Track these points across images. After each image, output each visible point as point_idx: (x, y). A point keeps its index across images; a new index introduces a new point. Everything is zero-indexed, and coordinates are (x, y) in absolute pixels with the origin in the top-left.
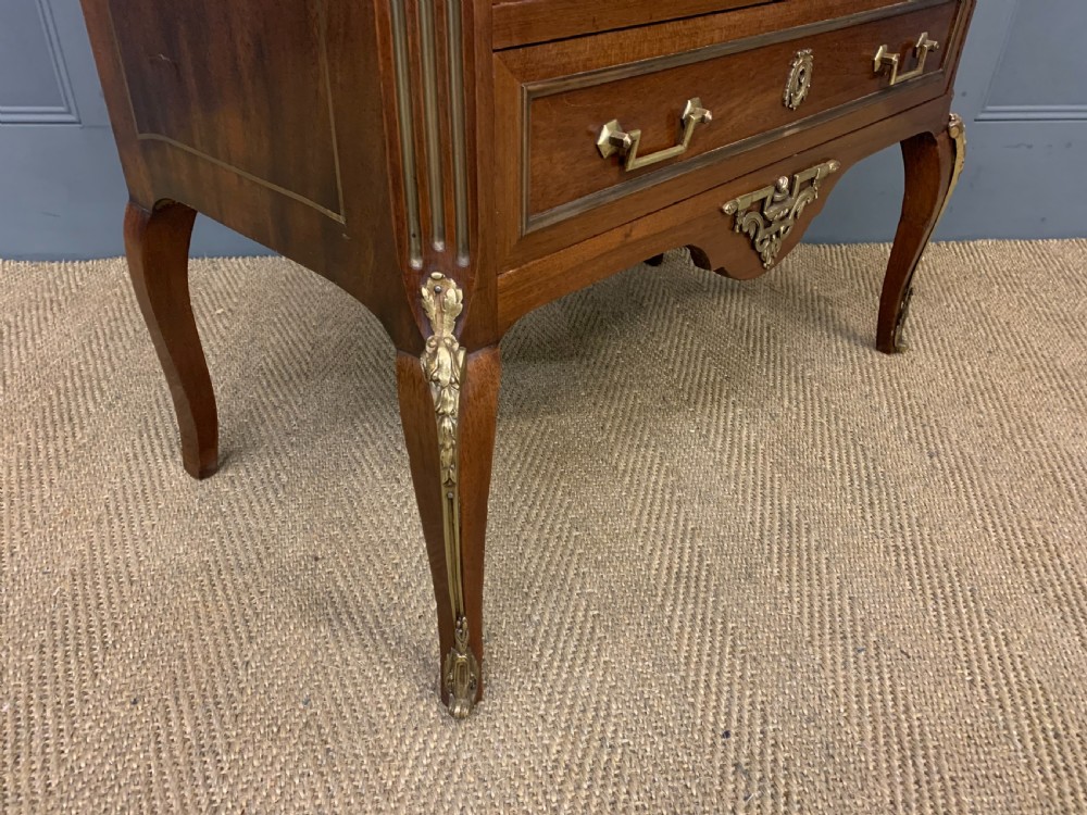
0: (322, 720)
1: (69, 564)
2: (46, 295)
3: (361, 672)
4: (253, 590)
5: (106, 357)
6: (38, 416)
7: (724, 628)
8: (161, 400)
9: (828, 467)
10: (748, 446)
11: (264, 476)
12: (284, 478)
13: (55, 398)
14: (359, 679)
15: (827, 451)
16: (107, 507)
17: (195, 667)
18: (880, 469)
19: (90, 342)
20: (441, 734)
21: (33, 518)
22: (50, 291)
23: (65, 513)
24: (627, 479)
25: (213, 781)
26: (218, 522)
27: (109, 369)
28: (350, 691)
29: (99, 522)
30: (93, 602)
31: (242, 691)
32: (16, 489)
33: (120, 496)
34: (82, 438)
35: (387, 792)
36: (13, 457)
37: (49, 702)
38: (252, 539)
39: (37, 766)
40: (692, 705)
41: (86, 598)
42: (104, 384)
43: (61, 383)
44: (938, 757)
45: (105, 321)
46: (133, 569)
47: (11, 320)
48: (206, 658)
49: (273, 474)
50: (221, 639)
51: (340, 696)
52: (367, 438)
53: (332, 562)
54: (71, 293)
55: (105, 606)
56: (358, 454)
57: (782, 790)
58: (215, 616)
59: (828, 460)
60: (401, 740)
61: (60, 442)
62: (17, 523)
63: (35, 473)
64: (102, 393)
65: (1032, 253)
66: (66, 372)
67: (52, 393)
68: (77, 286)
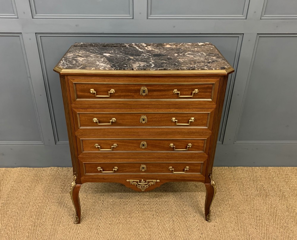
2: (36, 178)
5: (47, 197)
6: (36, 213)
8: (57, 210)
9: (180, 235)
10: (166, 229)
13: (38, 209)
15: (181, 231)
16: (48, 237)
18: (190, 237)
19: (44, 193)
23: (41, 238)
24: (141, 236)
27: (48, 201)
32: (33, 232)
33: (50, 234)
34: (43, 219)
36: (32, 223)
42: (47, 205)
43: (39, 204)
45: (47, 187)
47: (29, 185)
49: (76, 230)
52: (94, 223)
54: (40, 178)
59: (180, 234)
61: (40, 220)
63: (36, 228)
64: (47, 207)
65: (250, 172)
66: (40, 201)
67: (38, 207)
68: (41, 175)
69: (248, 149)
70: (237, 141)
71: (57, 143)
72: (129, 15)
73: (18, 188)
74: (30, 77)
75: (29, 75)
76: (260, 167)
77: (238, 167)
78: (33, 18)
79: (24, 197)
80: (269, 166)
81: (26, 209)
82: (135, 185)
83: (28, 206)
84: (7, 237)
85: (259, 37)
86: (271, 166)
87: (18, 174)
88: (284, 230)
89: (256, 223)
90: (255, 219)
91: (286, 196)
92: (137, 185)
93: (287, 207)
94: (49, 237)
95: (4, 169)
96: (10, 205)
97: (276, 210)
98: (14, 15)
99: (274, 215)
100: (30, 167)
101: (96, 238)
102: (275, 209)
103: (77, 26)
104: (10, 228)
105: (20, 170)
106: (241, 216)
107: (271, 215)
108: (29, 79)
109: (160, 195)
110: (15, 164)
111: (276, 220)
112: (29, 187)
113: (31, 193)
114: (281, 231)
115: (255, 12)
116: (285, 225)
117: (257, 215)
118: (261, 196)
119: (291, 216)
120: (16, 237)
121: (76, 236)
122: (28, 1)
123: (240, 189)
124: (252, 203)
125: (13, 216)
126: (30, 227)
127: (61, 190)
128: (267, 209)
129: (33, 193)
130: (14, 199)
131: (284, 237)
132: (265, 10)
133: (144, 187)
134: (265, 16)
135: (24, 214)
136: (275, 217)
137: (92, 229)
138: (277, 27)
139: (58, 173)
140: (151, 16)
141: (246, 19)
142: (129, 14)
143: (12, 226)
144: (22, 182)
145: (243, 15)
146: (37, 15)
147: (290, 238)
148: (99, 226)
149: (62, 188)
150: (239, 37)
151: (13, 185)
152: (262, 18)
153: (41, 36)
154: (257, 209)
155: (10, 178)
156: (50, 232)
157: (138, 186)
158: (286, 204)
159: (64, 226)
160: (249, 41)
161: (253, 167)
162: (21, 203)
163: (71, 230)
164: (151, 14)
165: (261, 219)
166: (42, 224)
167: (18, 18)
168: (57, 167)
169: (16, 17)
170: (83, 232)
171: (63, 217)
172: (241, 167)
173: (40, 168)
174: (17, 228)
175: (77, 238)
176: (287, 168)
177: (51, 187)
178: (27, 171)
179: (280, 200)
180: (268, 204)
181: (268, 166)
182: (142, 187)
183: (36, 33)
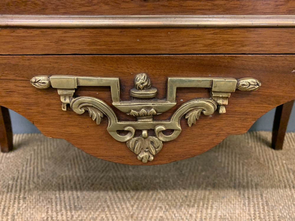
82: (96, 115)
92: (105, 118)
109: (200, 199)
133: (152, 132)
157: (114, 122)
182: (138, 132)
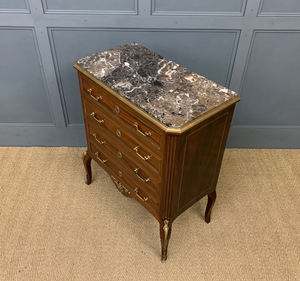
0: (95, 242)
1: (61, 217)
2: (49, 157)
3: (100, 236)
4: (86, 223)
5: (61, 174)
6: (53, 187)
7: (149, 234)
8: (71, 185)
11: (88, 202)
12: (91, 203)
14: (100, 237)
17: (79, 234)
19: (58, 170)
20: (109, 246)
21: (55, 208)
22: (50, 156)
23: (59, 207)
25: (82, 249)
26: (81, 210)
27: (62, 177)
28: (98, 239)
29: (64, 209)
30: (65, 223)
31: (85, 238)
32: (52, 202)
33: (67, 205)
34: (60, 192)
35: (102, 252)
36: (50, 196)
37: (62, 237)
38: (86, 214)
39: (62, 245)
40: (141, 245)
41: (64, 222)
42: (62, 180)
44: (170, 254)
45: (60, 164)
46: (70, 218)
47: (44, 163)
48: (80, 233)
50: (82, 230)
51: (97, 239)
52: (104, 196)
53: (97, 219)
54: (54, 157)
55: (67, 224)
56: (102, 199)
57: (148, 256)
58: (81, 226)
60: (104, 246)
61: (57, 193)
62: (53, 209)
63: (54, 199)
64: (62, 182)
65: (244, 153)
66: (55, 177)
67: (54, 182)
68: (54, 154)
69: (243, 133)
70: (233, 126)
71: (68, 126)
72: (134, 12)
73: (35, 165)
74: (42, 67)
75: (41, 65)
76: (254, 149)
77: (234, 149)
78: (44, 13)
79: (41, 174)
80: (263, 148)
81: (44, 184)
83: (45, 181)
84: (31, 206)
85: (256, 32)
86: (264, 148)
87: (33, 153)
88: (265, 203)
89: (242, 198)
90: (241, 195)
91: (273, 176)
93: (271, 184)
94: (66, 207)
95: (19, 148)
96: (29, 180)
97: (261, 188)
98: (26, 10)
99: (258, 191)
100: (43, 146)
101: (106, 208)
102: (261, 186)
103: (85, 21)
104: (32, 199)
105: (34, 149)
106: (230, 192)
107: (256, 191)
108: (41, 68)
110: (29, 144)
111: (260, 195)
112: (44, 164)
113: (46, 170)
114: (262, 204)
115: (252, 10)
116: (266, 199)
117: (244, 191)
118: (250, 175)
119: (273, 192)
120: (38, 207)
121: (89, 206)
122: (41, 1)
123: (232, 169)
124: (241, 181)
125: (34, 189)
126: (49, 198)
127: (73, 167)
128: (253, 186)
129: (48, 170)
130: (32, 175)
131: (264, 208)
132: (262, 8)
134: (261, 13)
135: (42, 188)
136: (259, 193)
137: (102, 200)
138: (272, 24)
139: (70, 152)
140: (155, 12)
141: (244, 16)
142: (134, 10)
143: (34, 198)
144: (37, 160)
145: (241, 12)
146: (48, 10)
147: (269, 209)
148: (108, 199)
149: (74, 166)
150: (236, 32)
151: (29, 163)
152: (259, 15)
153: (51, 30)
154: (245, 186)
155: (25, 157)
156: (66, 203)
158: (271, 182)
159: (78, 198)
160: (246, 36)
161: (247, 148)
162: (39, 179)
163: (85, 201)
164: (154, 11)
165: (247, 195)
166: (59, 197)
167: (30, 13)
168: (68, 147)
169: (29, 12)
170: (95, 203)
171: (76, 190)
172: (237, 149)
173: (52, 148)
174: (38, 199)
175: (90, 207)
176: (278, 150)
177: (64, 165)
178: (41, 150)
179: (266, 178)
180: (255, 182)
181: (261, 148)
183: (47, 27)
